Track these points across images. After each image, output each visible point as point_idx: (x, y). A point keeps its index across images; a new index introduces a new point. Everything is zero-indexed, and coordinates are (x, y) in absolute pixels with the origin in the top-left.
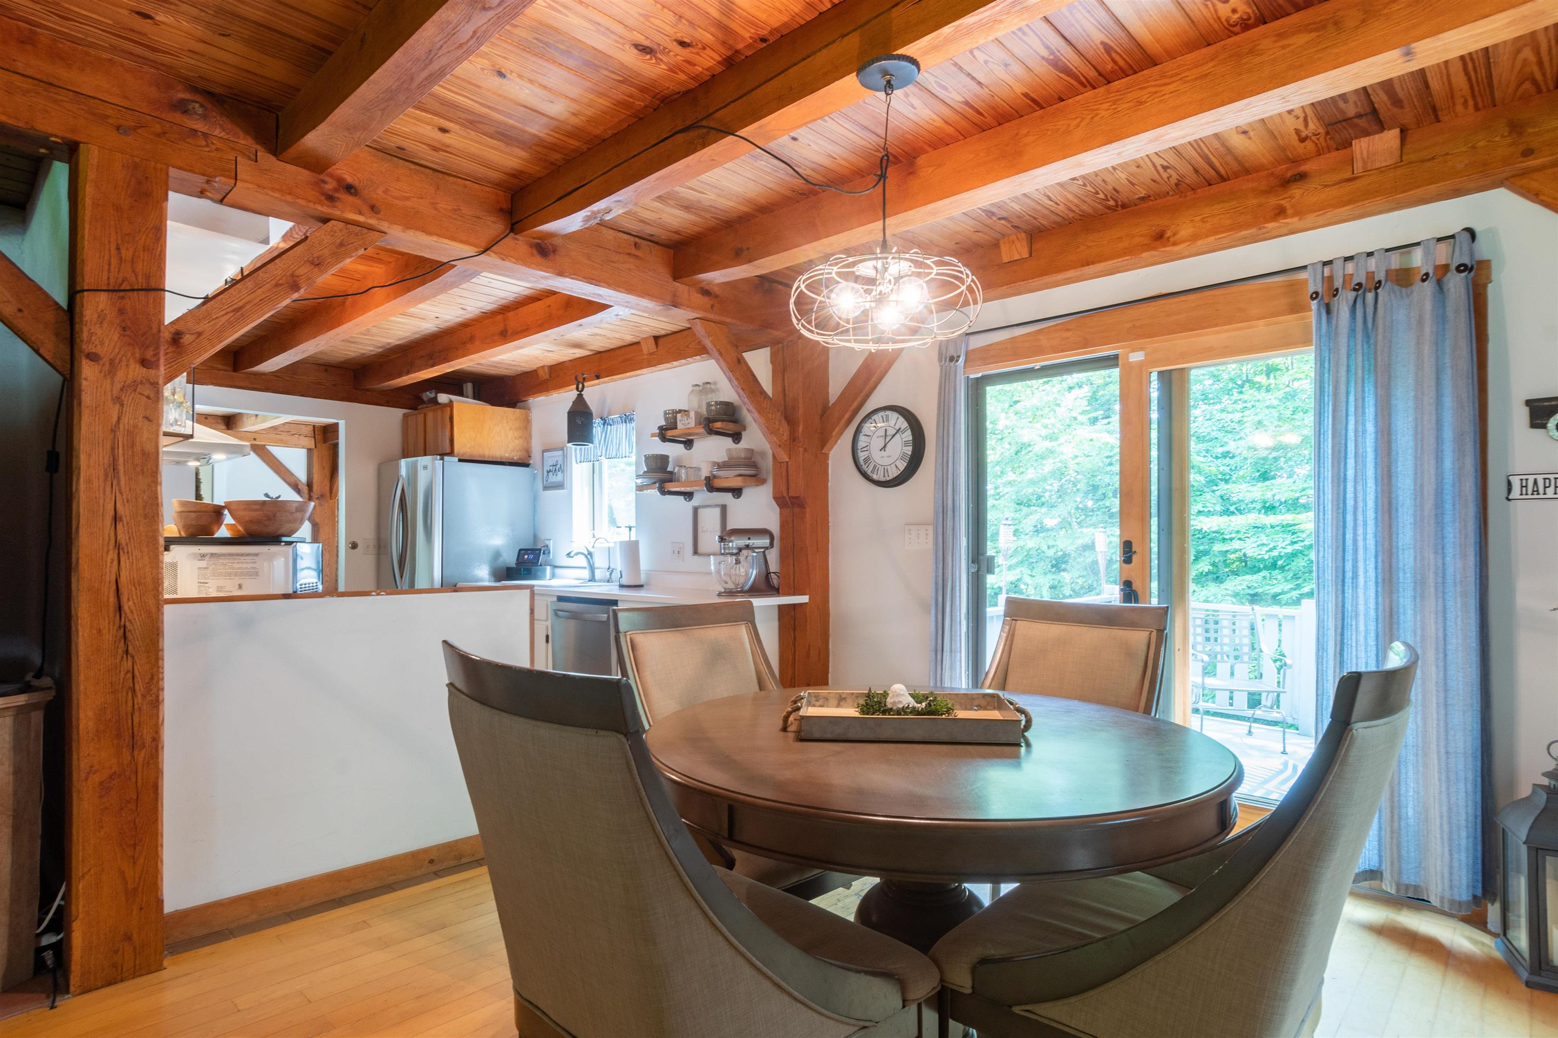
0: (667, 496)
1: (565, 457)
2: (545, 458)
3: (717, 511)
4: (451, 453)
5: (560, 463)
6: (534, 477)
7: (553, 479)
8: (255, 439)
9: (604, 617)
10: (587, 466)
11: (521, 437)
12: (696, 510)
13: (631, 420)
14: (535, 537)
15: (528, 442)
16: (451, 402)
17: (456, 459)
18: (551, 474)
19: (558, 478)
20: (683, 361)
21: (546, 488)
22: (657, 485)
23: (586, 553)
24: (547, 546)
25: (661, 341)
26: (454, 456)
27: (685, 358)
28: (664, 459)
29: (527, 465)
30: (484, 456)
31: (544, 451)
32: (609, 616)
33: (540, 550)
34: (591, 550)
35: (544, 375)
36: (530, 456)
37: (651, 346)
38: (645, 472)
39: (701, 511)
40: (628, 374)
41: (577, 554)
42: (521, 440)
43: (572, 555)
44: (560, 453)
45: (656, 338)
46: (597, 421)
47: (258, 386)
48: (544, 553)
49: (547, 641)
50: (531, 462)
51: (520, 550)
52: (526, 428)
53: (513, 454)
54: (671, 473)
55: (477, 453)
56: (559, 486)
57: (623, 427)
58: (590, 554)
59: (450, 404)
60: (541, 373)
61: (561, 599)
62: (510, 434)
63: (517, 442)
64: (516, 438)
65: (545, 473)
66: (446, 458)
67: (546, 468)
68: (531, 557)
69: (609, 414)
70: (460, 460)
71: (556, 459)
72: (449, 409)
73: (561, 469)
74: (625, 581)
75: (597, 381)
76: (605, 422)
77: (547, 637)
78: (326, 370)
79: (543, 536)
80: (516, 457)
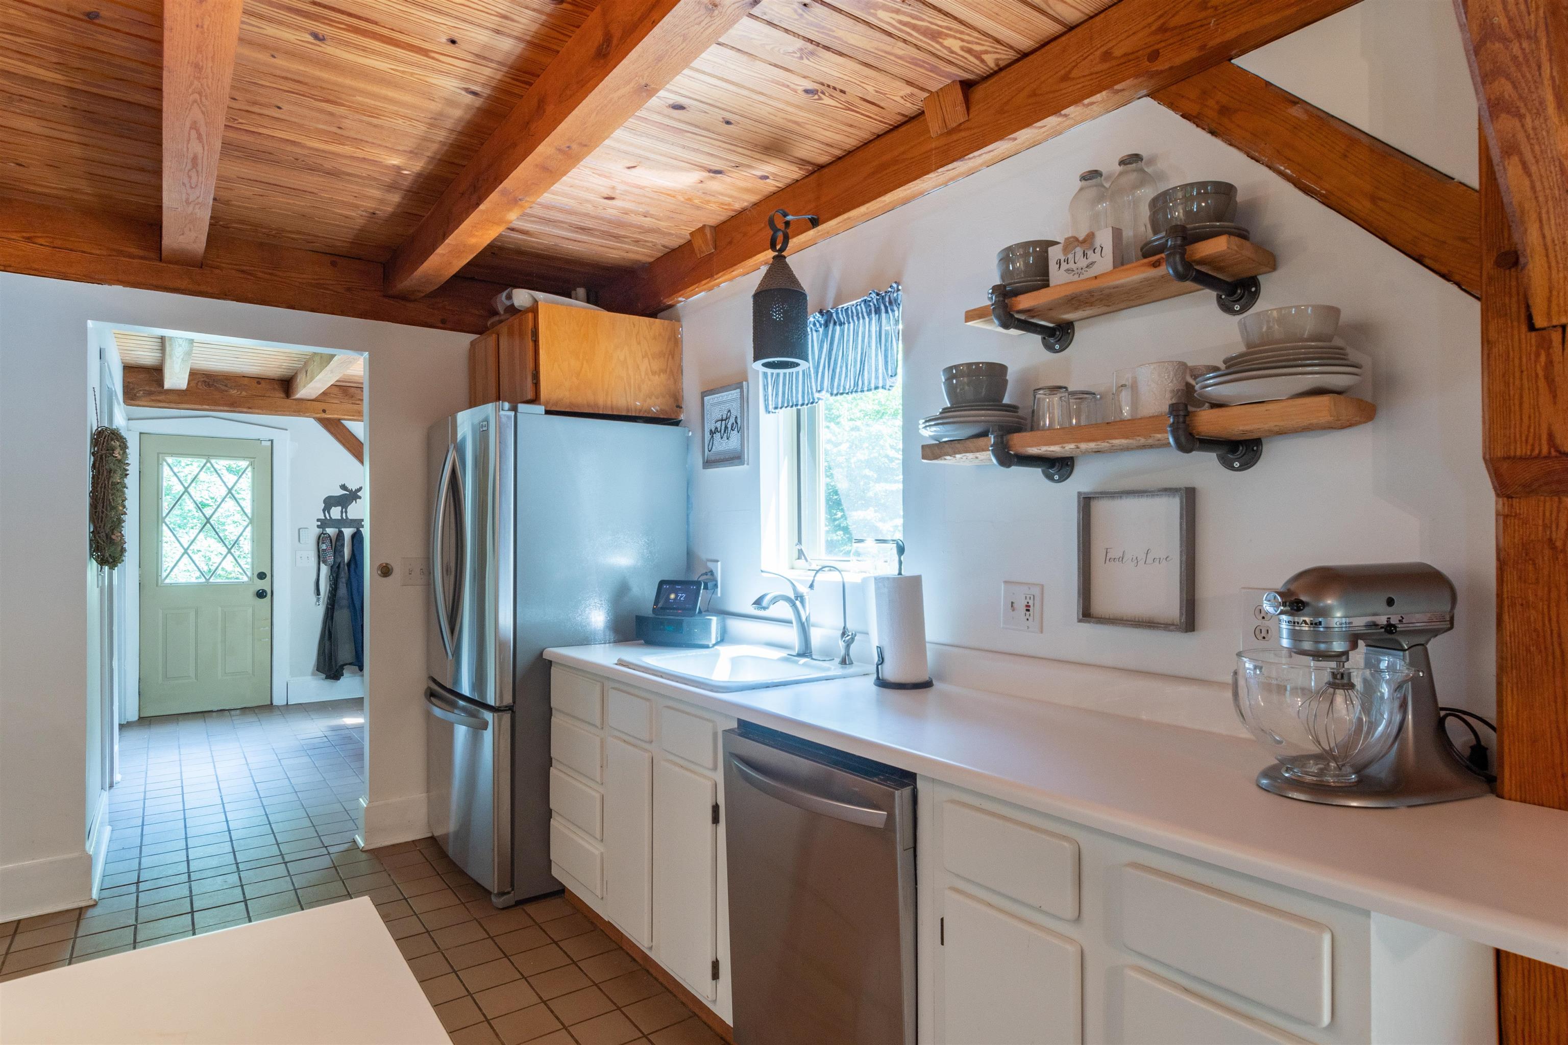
0: (1016, 470)
1: (744, 400)
2: (707, 407)
3: (1172, 507)
4: (535, 400)
5: (734, 413)
6: (687, 444)
7: (722, 445)
8: (324, 411)
9: (876, 816)
10: (786, 415)
11: (664, 371)
12: (1086, 503)
13: (894, 302)
14: (690, 556)
15: (675, 382)
16: (536, 302)
17: (541, 409)
18: (717, 436)
19: (732, 443)
20: (1052, 121)
21: (709, 463)
22: (992, 439)
23: (792, 596)
24: (712, 572)
25: (978, 93)
26: (540, 404)
27: (1056, 111)
28: (996, 372)
29: (676, 423)
30: (596, 405)
31: (704, 394)
32: (891, 817)
33: (698, 583)
34: (803, 589)
35: (704, 248)
36: (679, 407)
37: (956, 113)
38: (945, 410)
39: (1100, 508)
40: (888, 198)
41: (775, 600)
42: (663, 376)
43: (765, 602)
44: (735, 393)
45: (967, 86)
46: (814, 318)
47: (209, 290)
48: (706, 588)
49: (716, 820)
50: (682, 417)
51: (662, 583)
52: (672, 354)
53: (649, 401)
54: (1012, 408)
55: (583, 400)
56: (735, 458)
57: (869, 326)
58: (800, 597)
59: (534, 309)
60: (698, 243)
61: (747, 729)
62: (644, 365)
63: (656, 379)
64: (654, 373)
65: (707, 436)
66: (522, 407)
67: (710, 425)
68: (682, 596)
69: (839, 300)
70: (548, 412)
71: (728, 406)
72: (530, 315)
73: (738, 426)
74: (890, 672)
75: (811, 233)
76: (829, 319)
77: (716, 809)
78: (334, 264)
79: (703, 554)
80: (655, 407)
